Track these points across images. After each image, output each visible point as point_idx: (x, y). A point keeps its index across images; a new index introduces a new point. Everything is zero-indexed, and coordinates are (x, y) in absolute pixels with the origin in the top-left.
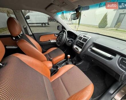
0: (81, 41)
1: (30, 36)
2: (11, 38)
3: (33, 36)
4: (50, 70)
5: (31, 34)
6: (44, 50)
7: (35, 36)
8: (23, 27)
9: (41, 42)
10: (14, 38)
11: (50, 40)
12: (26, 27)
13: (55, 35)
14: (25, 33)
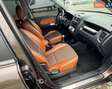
0: (75, 21)
1: (32, 20)
2: (18, 22)
3: (35, 19)
4: (45, 46)
5: (33, 18)
6: (44, 33)
7: (36, 20)
8: (27, 12)
9: (42, 25)
10: (21, 23)
11: (49, 24)
12: (28, 12)
13: (54, 18)
14: (28, 18)
